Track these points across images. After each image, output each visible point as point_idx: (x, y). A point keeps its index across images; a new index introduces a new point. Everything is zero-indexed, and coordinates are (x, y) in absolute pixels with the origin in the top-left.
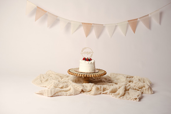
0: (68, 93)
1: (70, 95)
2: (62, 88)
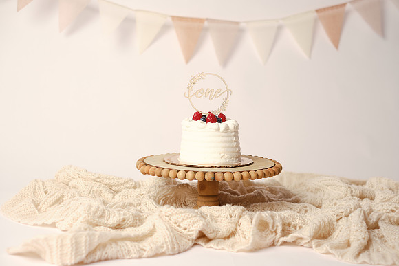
0: (148, 248)
1: (156, 255)
2: (118, 227)
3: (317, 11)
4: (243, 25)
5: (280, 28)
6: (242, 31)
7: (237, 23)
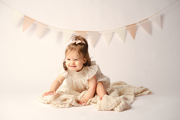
3: (126, 26)
4: (100, 33)
5: (113, 33)
6: (100, 35)
7: (98, 32)
